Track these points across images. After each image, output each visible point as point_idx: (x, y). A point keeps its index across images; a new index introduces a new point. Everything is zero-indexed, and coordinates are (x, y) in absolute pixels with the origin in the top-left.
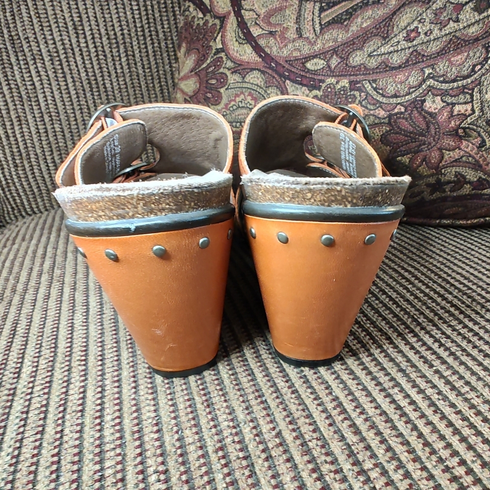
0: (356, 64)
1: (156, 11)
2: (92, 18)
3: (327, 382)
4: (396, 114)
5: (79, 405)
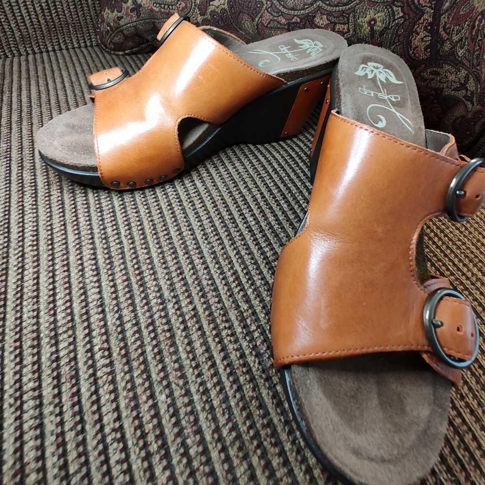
3: (230, 258)
4: (294, 23)
5: (34, 291)
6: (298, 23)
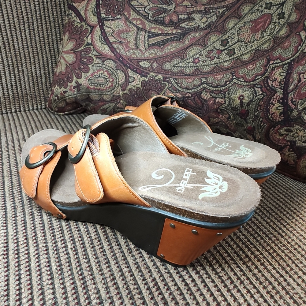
0: (166, 69)
1: (49, 6)
2: (8, 7)
4: (187, 97)
6: (190, 97)
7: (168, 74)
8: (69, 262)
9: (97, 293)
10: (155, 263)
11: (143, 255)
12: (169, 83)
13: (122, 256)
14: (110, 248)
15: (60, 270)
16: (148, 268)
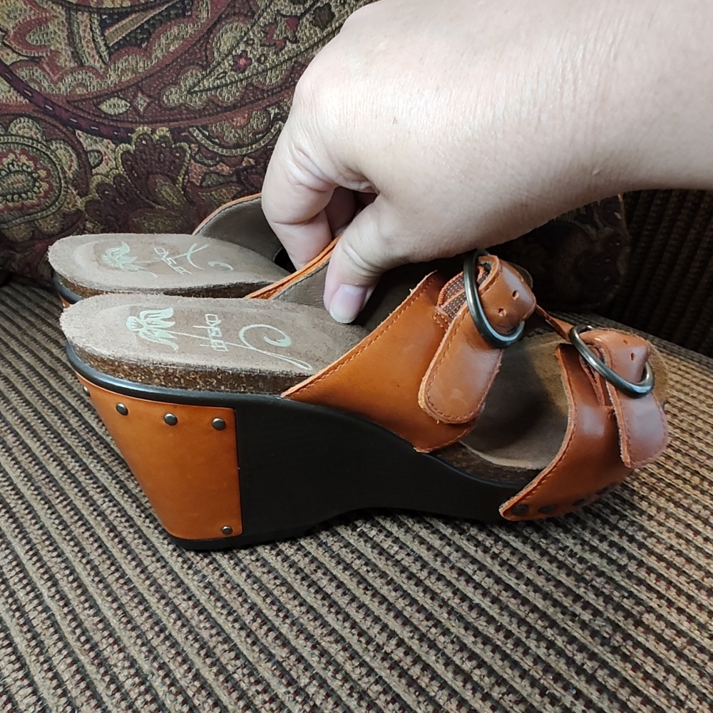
0: (173, 105)
7: (182, 119)
8: (54, 624)
9: (131, 666)
10: (251, 572)
11: (220, 565)
12: (189, 142)
13: (173, 580)
14: (142, 572)
15: (36, 646)
16: (235, 586)
